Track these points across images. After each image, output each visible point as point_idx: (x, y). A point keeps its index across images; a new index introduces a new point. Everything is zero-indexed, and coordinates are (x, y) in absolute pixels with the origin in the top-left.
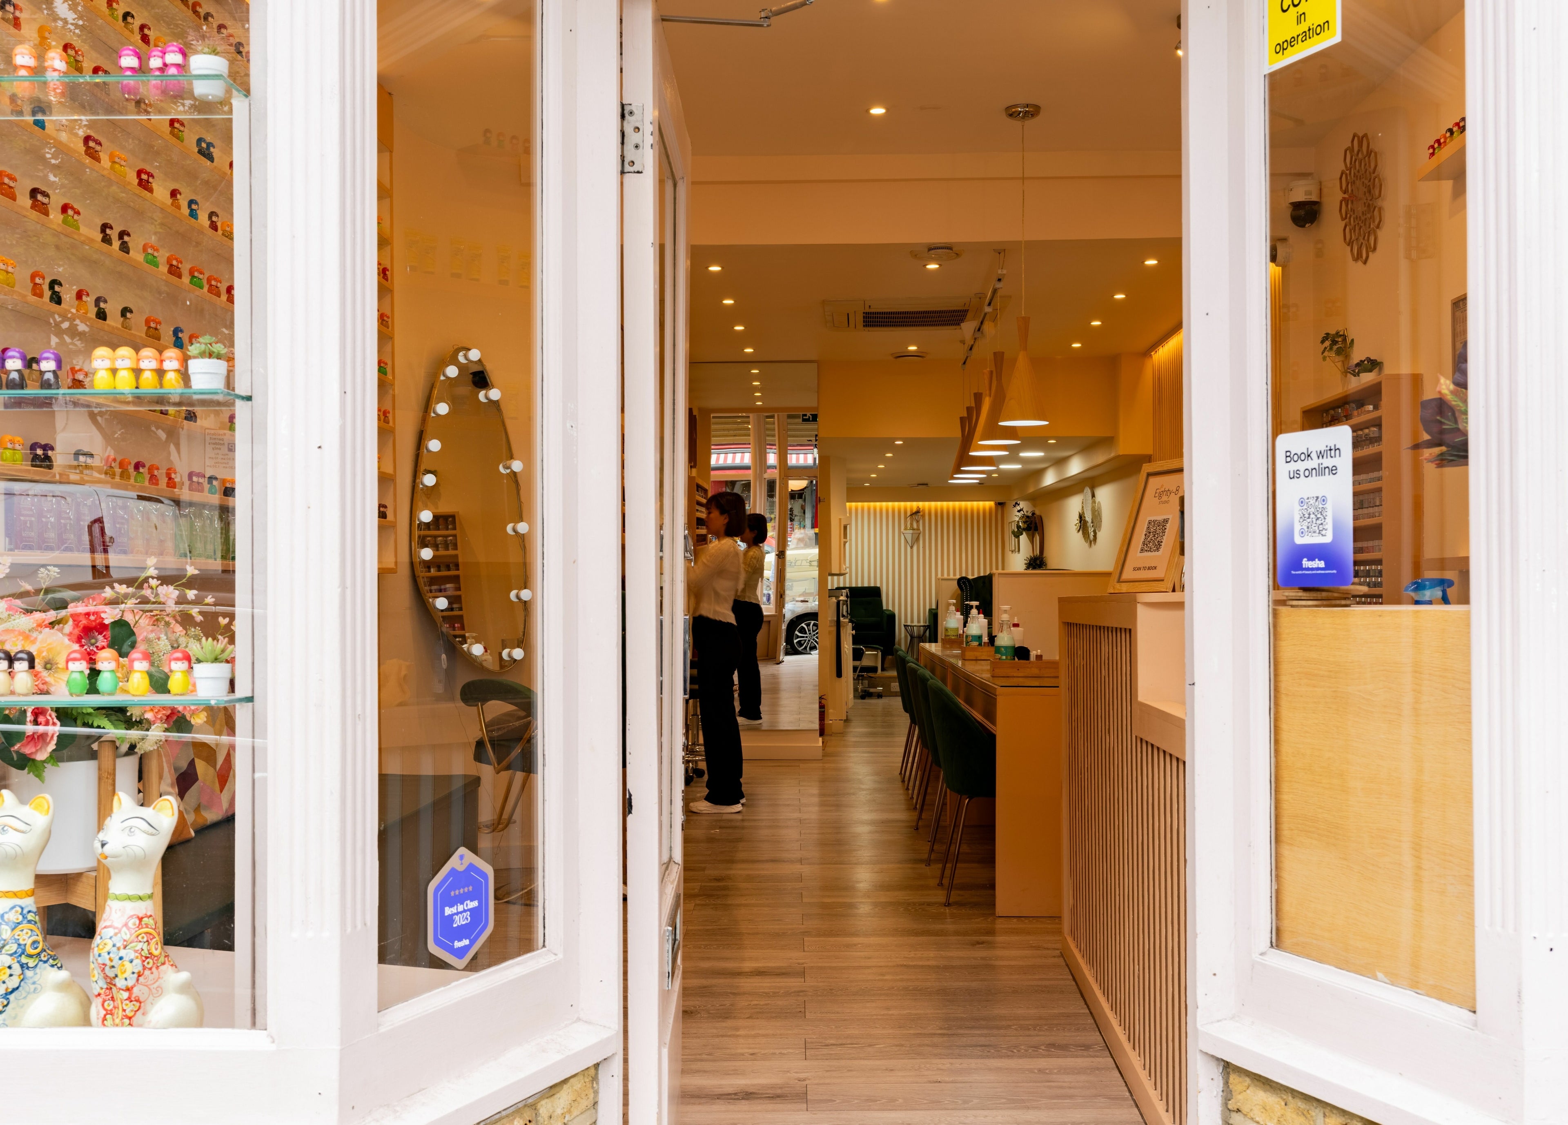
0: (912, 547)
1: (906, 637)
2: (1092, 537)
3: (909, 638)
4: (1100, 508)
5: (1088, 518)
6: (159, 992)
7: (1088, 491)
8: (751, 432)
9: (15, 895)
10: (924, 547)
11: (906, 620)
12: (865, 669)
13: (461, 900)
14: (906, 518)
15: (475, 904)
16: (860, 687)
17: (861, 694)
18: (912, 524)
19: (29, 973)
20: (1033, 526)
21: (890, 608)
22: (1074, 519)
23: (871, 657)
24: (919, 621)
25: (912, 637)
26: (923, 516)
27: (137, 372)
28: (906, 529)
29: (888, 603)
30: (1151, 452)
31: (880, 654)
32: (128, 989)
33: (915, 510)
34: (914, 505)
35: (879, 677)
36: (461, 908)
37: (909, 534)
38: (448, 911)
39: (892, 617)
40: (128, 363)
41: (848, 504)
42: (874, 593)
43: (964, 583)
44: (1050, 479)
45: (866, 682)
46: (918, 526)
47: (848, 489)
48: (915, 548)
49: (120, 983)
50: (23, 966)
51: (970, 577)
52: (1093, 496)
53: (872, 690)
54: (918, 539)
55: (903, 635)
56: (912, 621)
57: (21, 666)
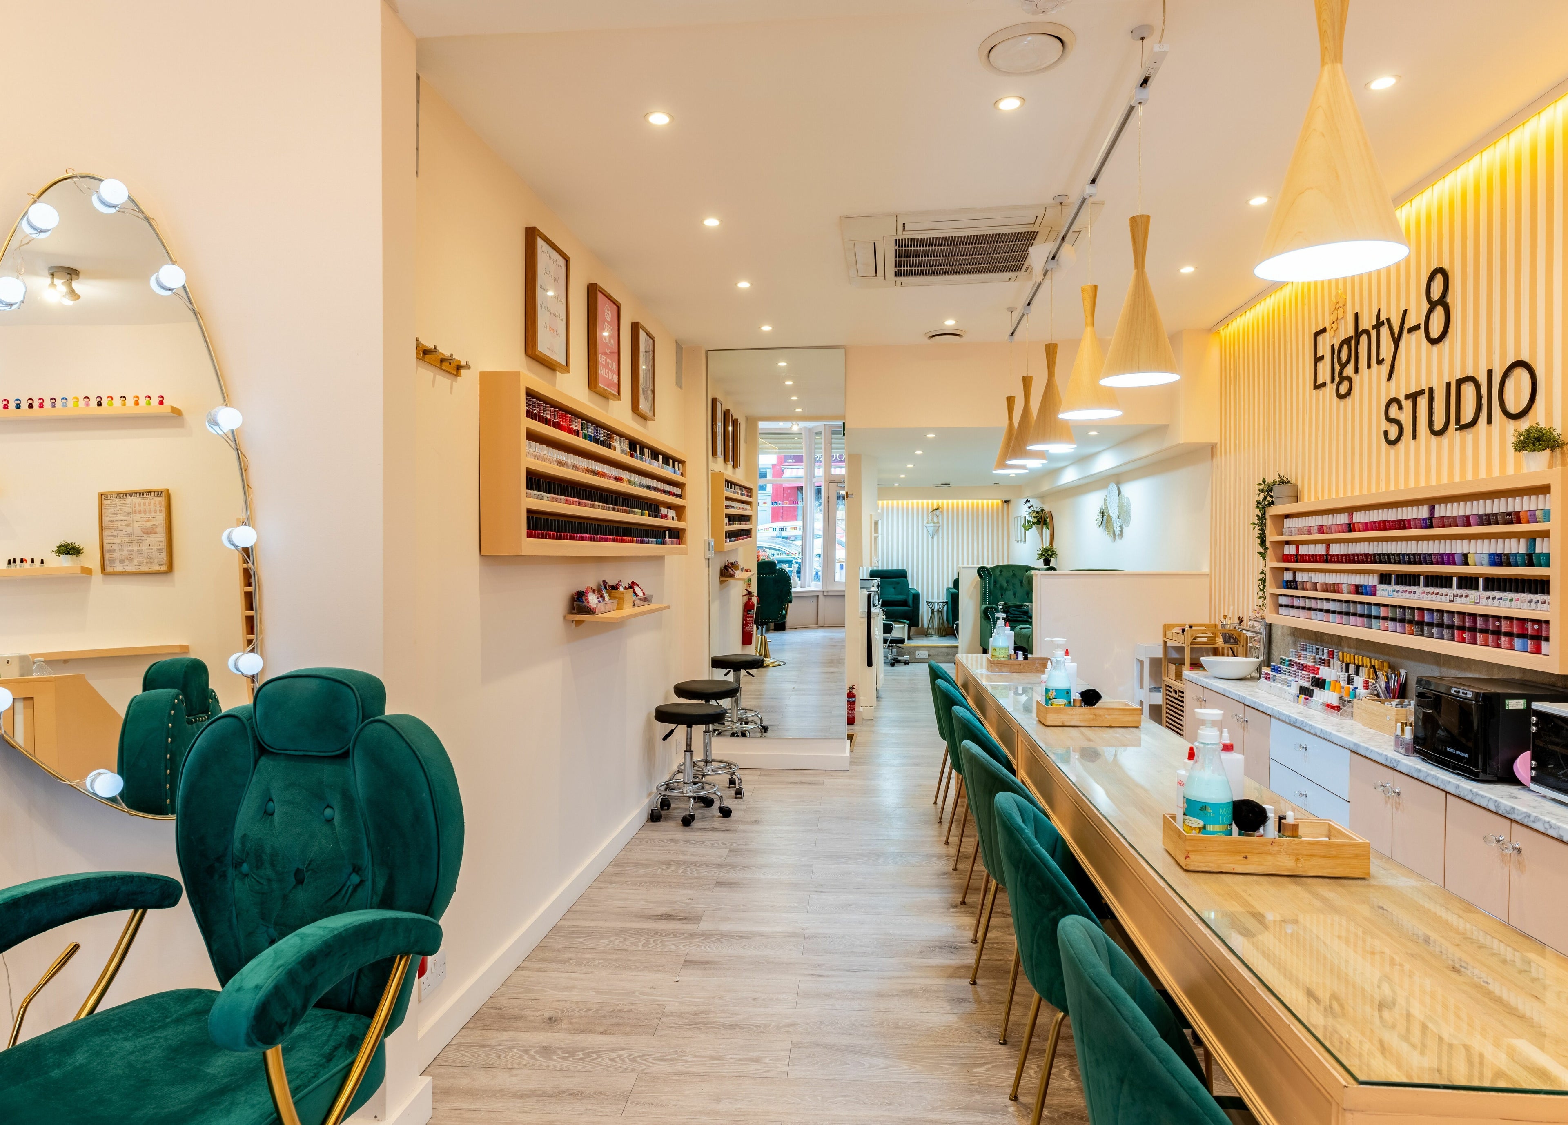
0: (933, 537)
1: (928, 611)
2: (1117, 532)
3: (930, 612)
4: (1129, 504)
5: (1113, 512)
7: (1113, 487)
8: (804, 446)
10: (943, 537)
11: (928, 598)
12: (893, 641)
14: (928, 514)
16: (890, 656)
17: (891, 661)
18: (933, 519)
20: (1042, 520)
21: (915, 587)
22: (1096, 515)
23: (900, 630)
24: (938, 598)
25: (933, 611)
26: (942, 512)
28: (928, 522)
29: (914, 583)
30: (1215, 439)
31: (907, 626)
33: (935, 507)
34: (935, 503)
35: (906, 647)
37: (930, 526)
39: (916, 597)
41: (880, 502)
42: (902, 575)
43: (983, 571)
44: (1070, 476)
45: (895, 651)
46: (938, 520)
47: (878, 489)
48: (935, 538)
51: (989, 566)
52: (1119, 492)
53: (900, 658)
54: (938, 531)
55: (925, 609)
56: (933, 598)
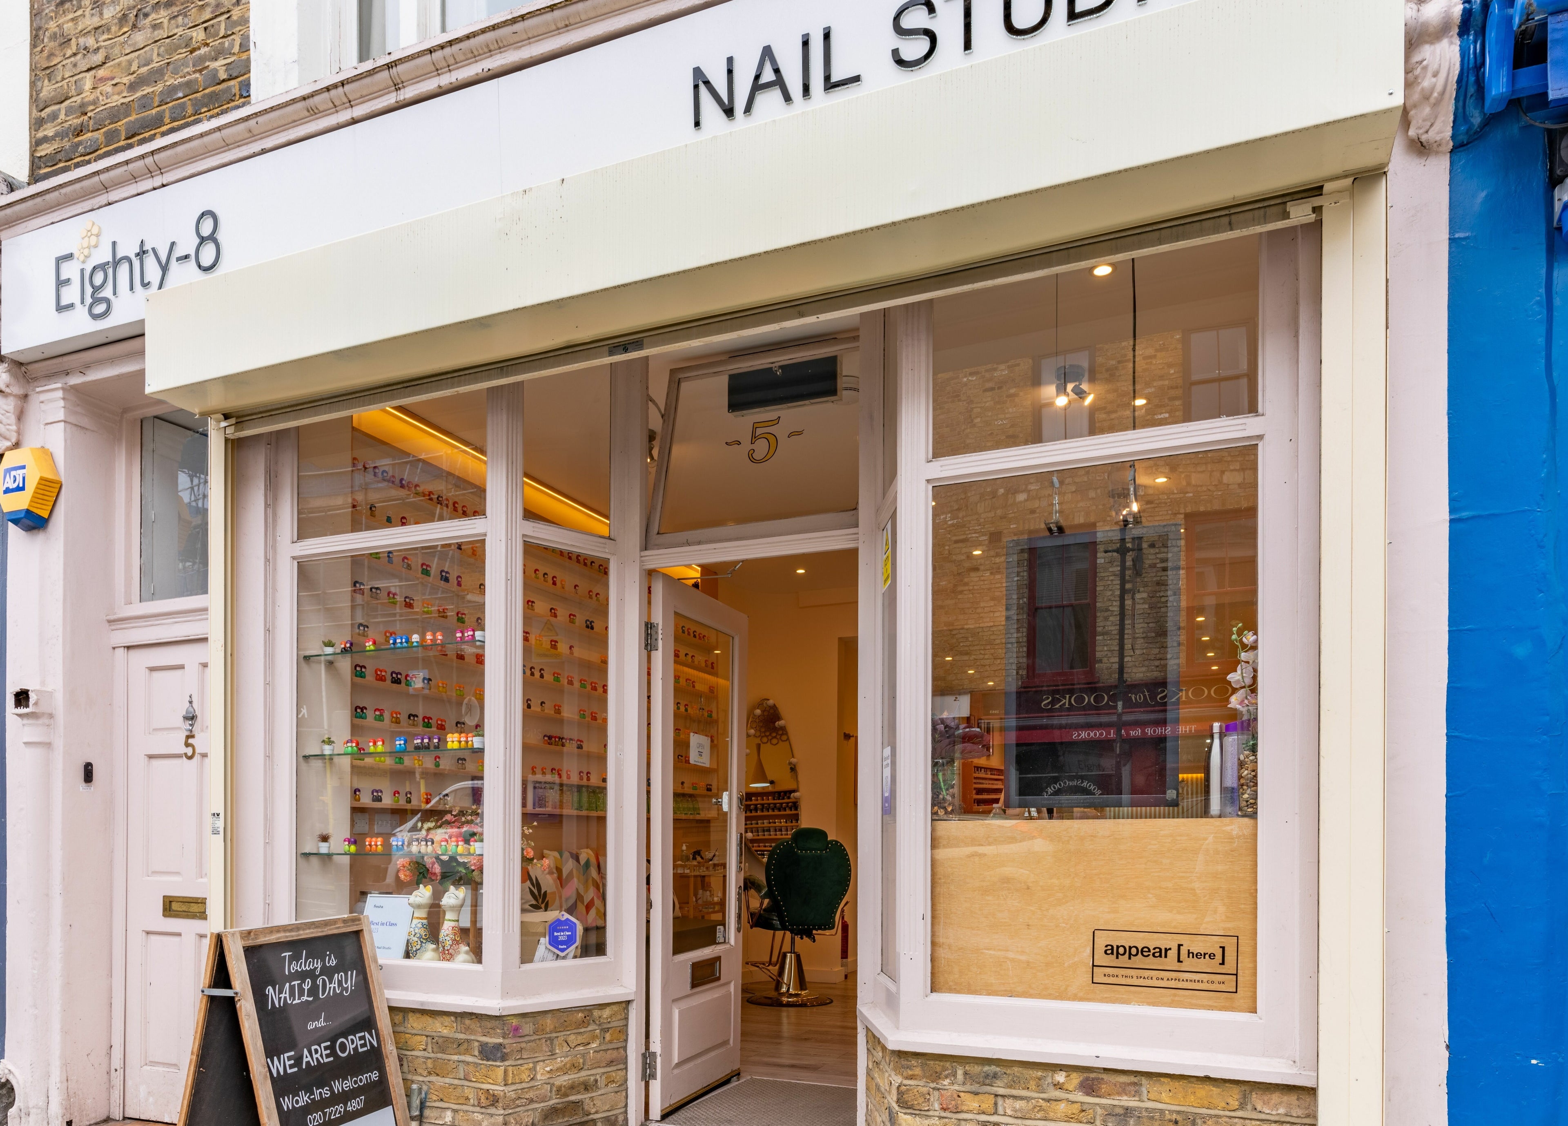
6: (459, 953)
9: (421, 918)
13: (563, 931)
15: (570, 933)
19: (423, 945)
27: (460, 742)
32: (448, 950)
36: (562, 934)
38: (556, 934)
40: (456, 739)
49: (446, 948)
50: (422, 942)
57: (429, 843)
